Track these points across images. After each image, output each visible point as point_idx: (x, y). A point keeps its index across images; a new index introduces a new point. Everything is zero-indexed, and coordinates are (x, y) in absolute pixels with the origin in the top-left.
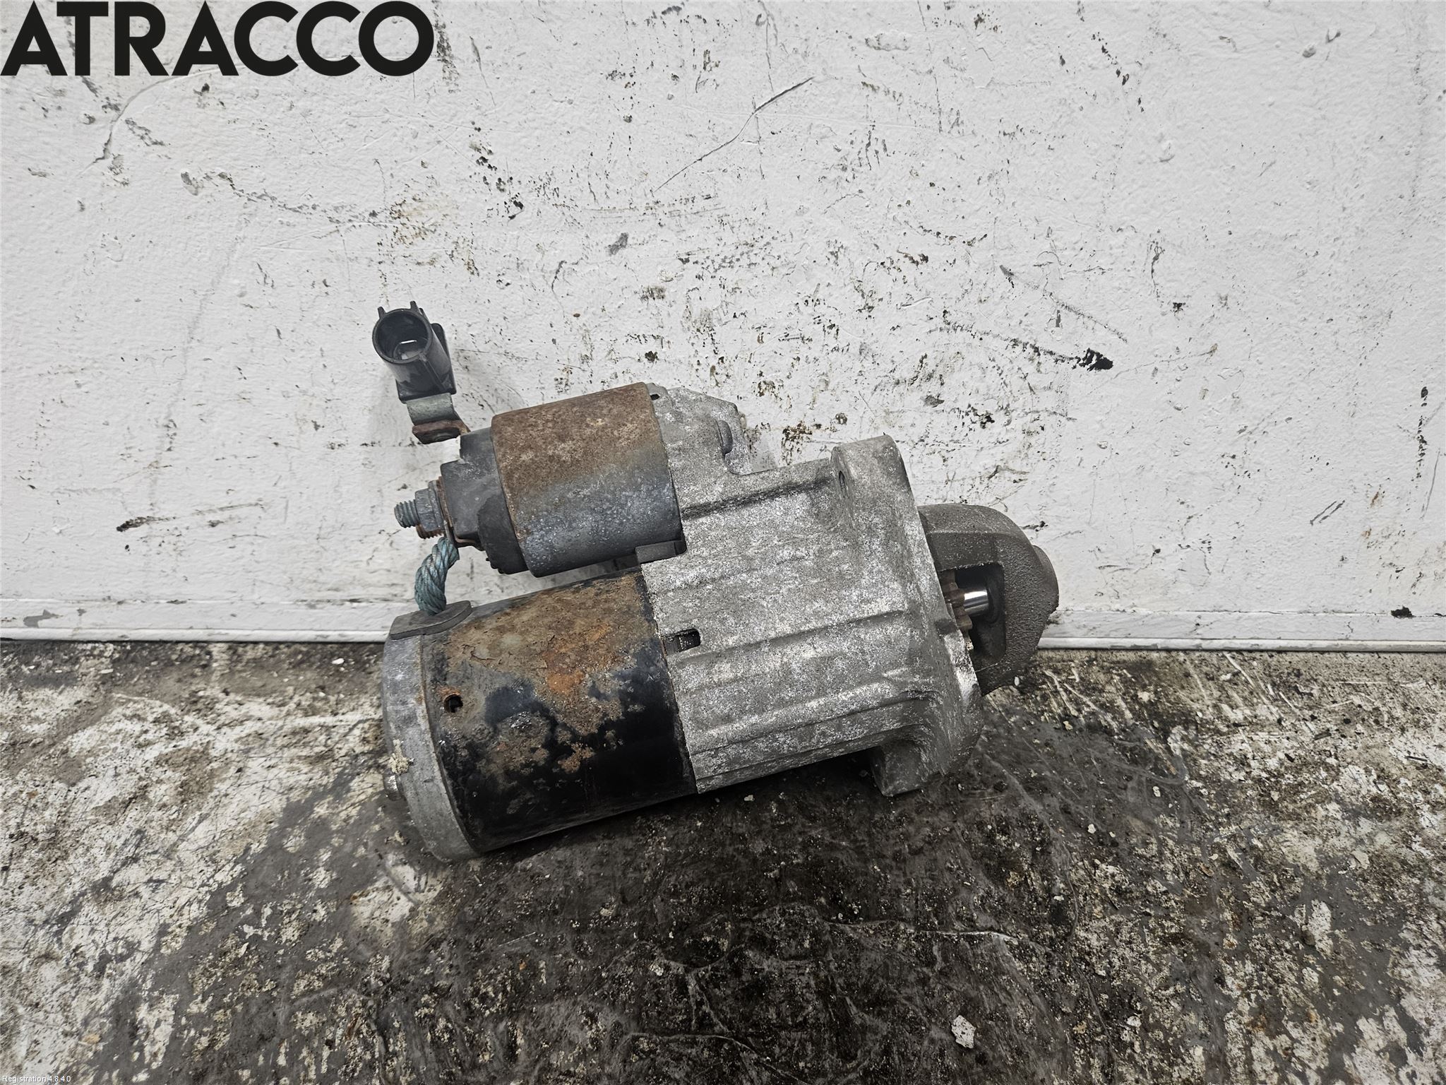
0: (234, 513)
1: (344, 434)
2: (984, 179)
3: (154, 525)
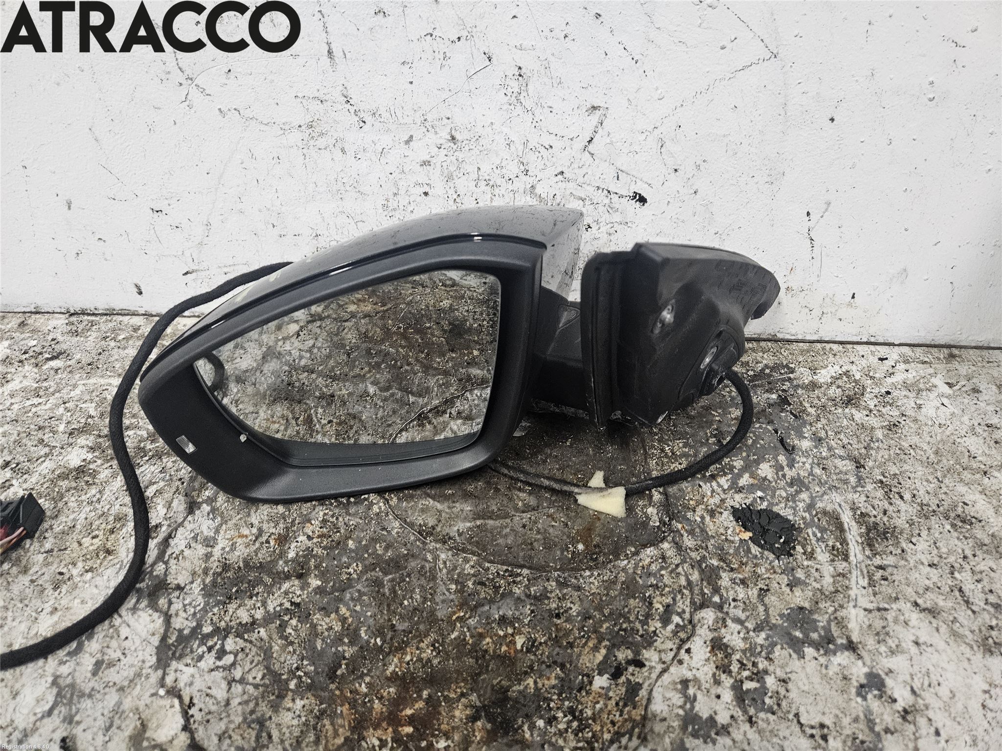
0: (235, 267)
1: (286, 230)
2: (576, 108)
3: (199, 273)
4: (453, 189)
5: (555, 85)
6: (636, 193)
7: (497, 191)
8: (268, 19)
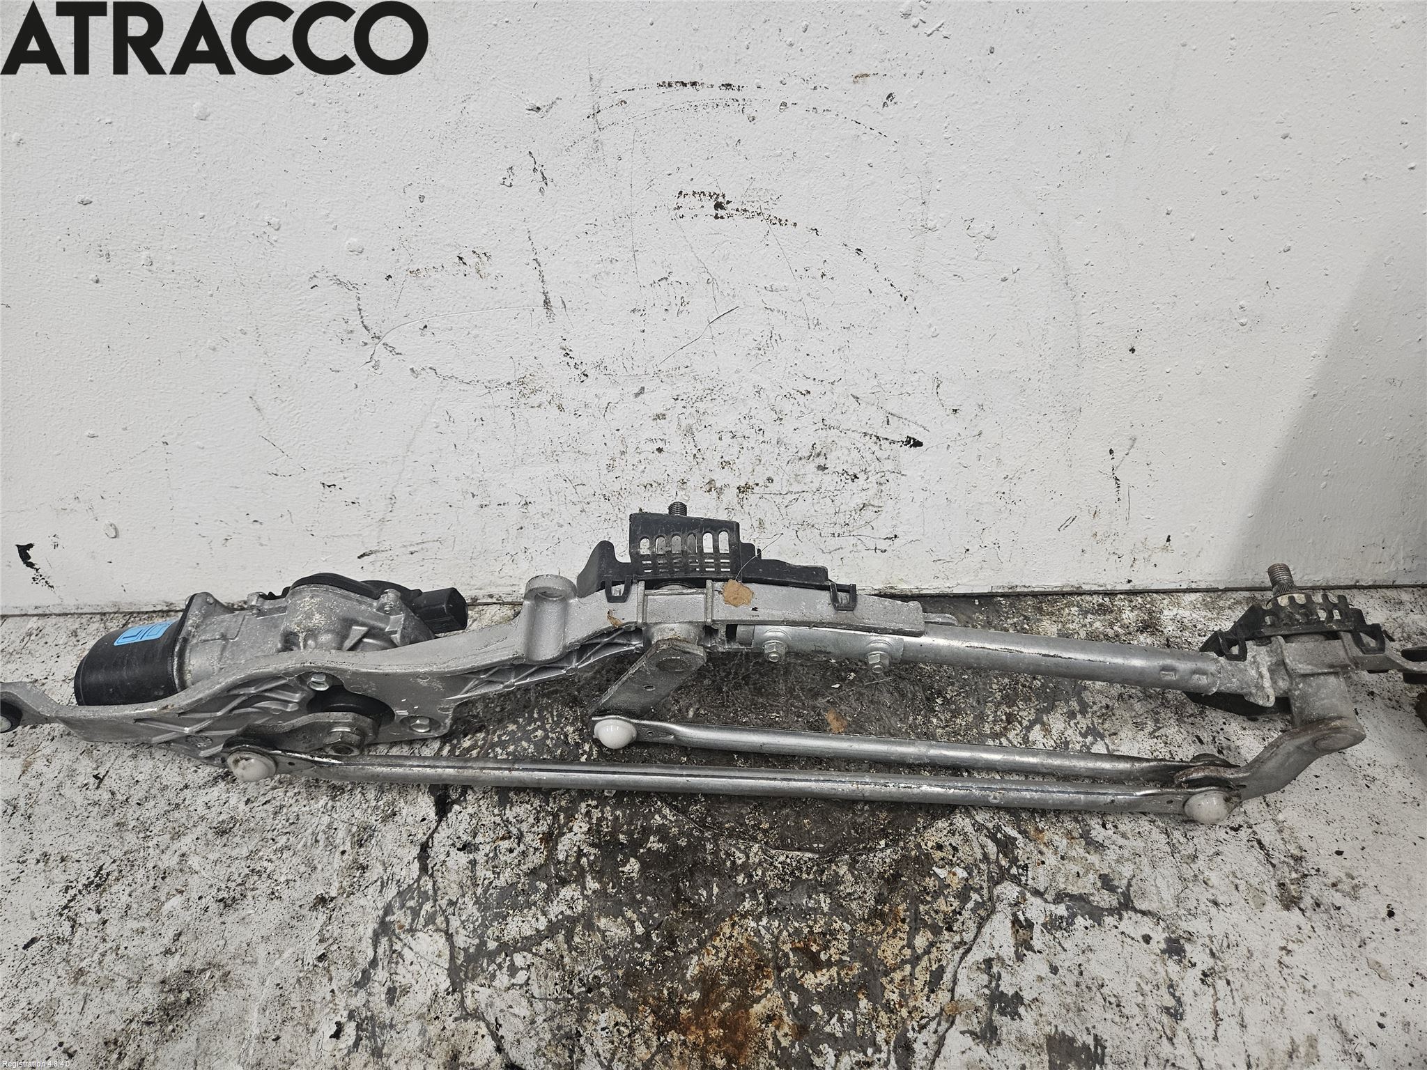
0: (424, 546)
1: (488, 499)
3: (378, 554)
4: (692, 444)
6: (909, 438)
7: (745, 444)
8: (474, 270)
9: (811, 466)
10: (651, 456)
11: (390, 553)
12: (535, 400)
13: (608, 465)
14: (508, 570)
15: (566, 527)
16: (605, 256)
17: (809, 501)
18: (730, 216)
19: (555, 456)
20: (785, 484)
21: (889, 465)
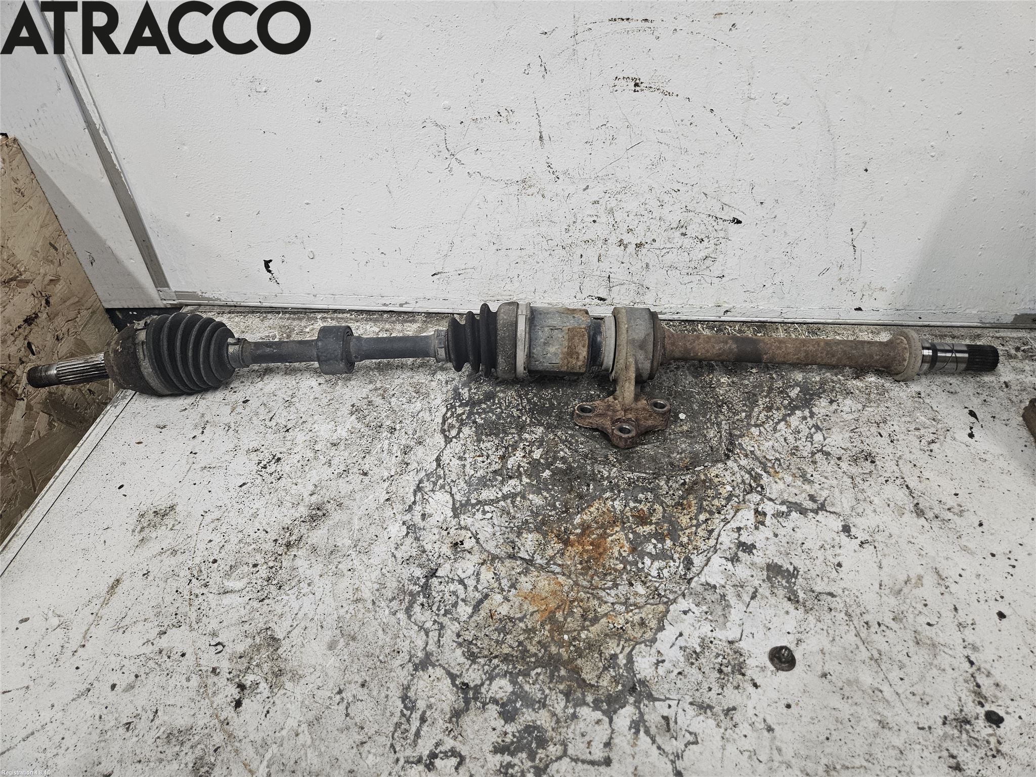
0: (466, 271)
1: (501, 246)
2: (696, 167)
4: (612, 218)
5: (683, 153)
6: (734, 219)
7: (642, 219)
8: (505, 119)
9: (677, 234)
10: (589, 225)
11: (448, 274)
12: (530, 191)
13: (566, 229)
14: (508, 287)
15: (541, 263)
16: (574, 112)
17: (675, 253)
18: (642, 90)
19: (537, 223)
20: (662, 243)
21: (722, 234)
